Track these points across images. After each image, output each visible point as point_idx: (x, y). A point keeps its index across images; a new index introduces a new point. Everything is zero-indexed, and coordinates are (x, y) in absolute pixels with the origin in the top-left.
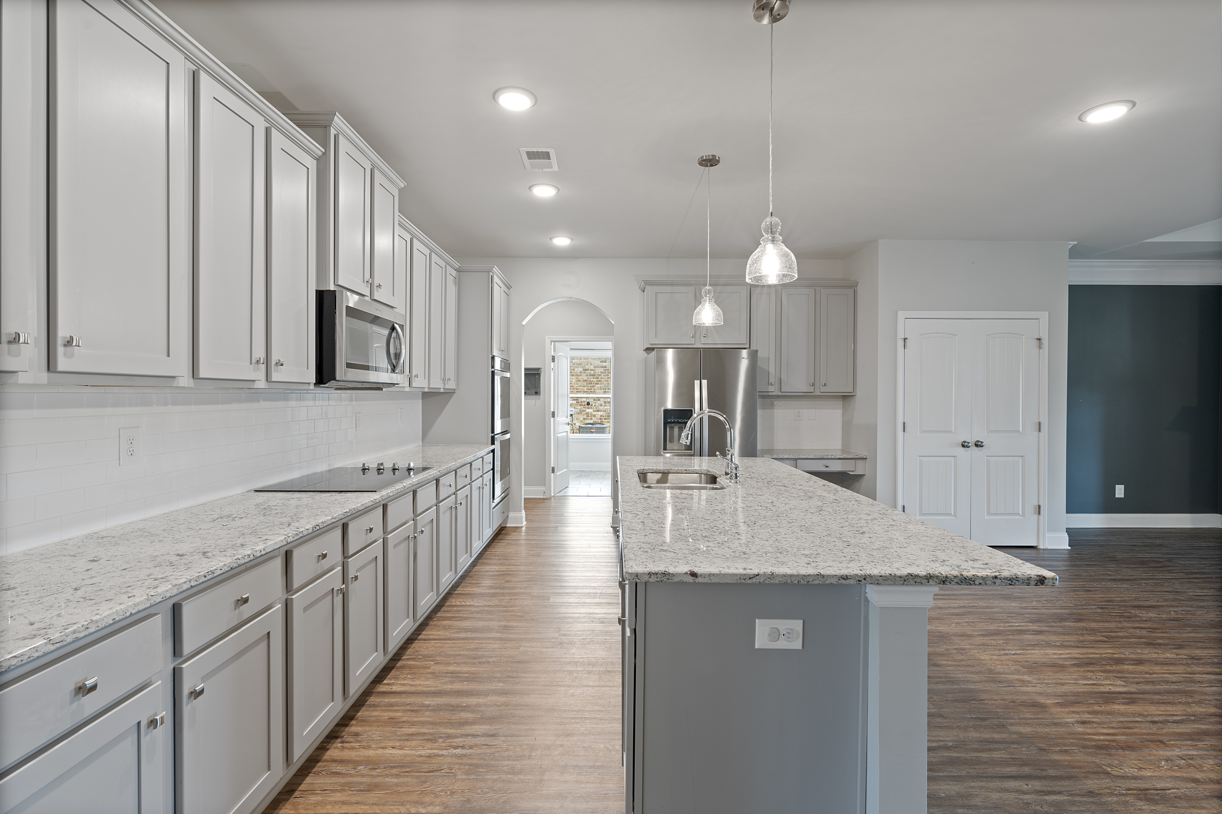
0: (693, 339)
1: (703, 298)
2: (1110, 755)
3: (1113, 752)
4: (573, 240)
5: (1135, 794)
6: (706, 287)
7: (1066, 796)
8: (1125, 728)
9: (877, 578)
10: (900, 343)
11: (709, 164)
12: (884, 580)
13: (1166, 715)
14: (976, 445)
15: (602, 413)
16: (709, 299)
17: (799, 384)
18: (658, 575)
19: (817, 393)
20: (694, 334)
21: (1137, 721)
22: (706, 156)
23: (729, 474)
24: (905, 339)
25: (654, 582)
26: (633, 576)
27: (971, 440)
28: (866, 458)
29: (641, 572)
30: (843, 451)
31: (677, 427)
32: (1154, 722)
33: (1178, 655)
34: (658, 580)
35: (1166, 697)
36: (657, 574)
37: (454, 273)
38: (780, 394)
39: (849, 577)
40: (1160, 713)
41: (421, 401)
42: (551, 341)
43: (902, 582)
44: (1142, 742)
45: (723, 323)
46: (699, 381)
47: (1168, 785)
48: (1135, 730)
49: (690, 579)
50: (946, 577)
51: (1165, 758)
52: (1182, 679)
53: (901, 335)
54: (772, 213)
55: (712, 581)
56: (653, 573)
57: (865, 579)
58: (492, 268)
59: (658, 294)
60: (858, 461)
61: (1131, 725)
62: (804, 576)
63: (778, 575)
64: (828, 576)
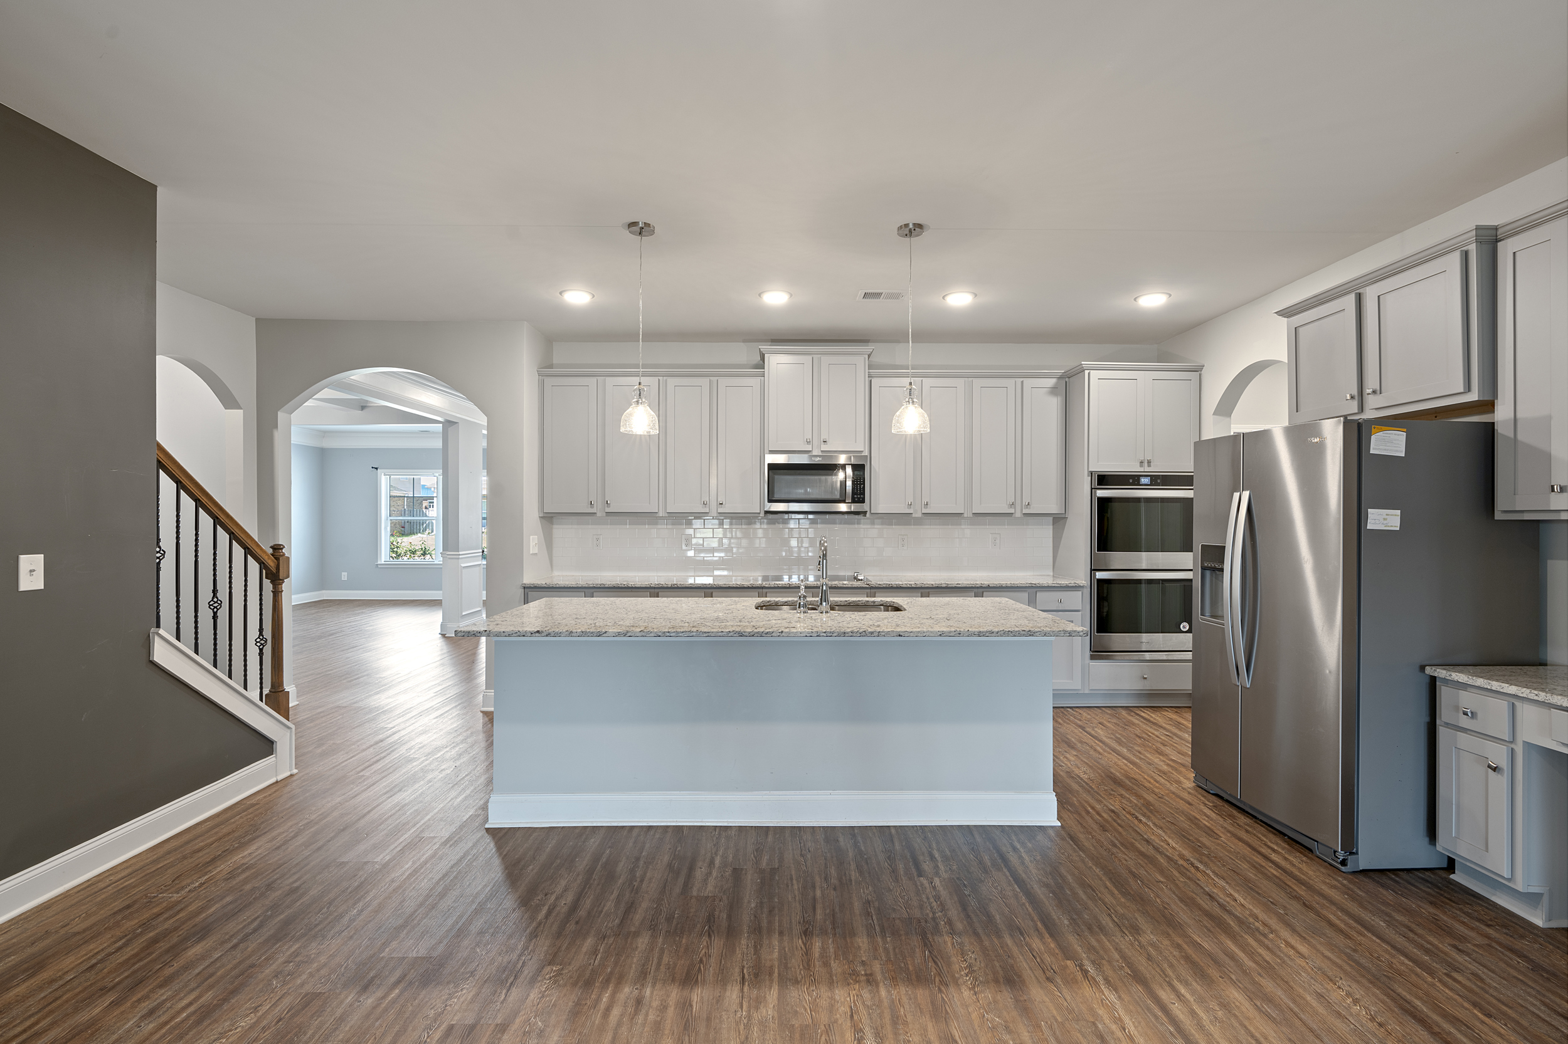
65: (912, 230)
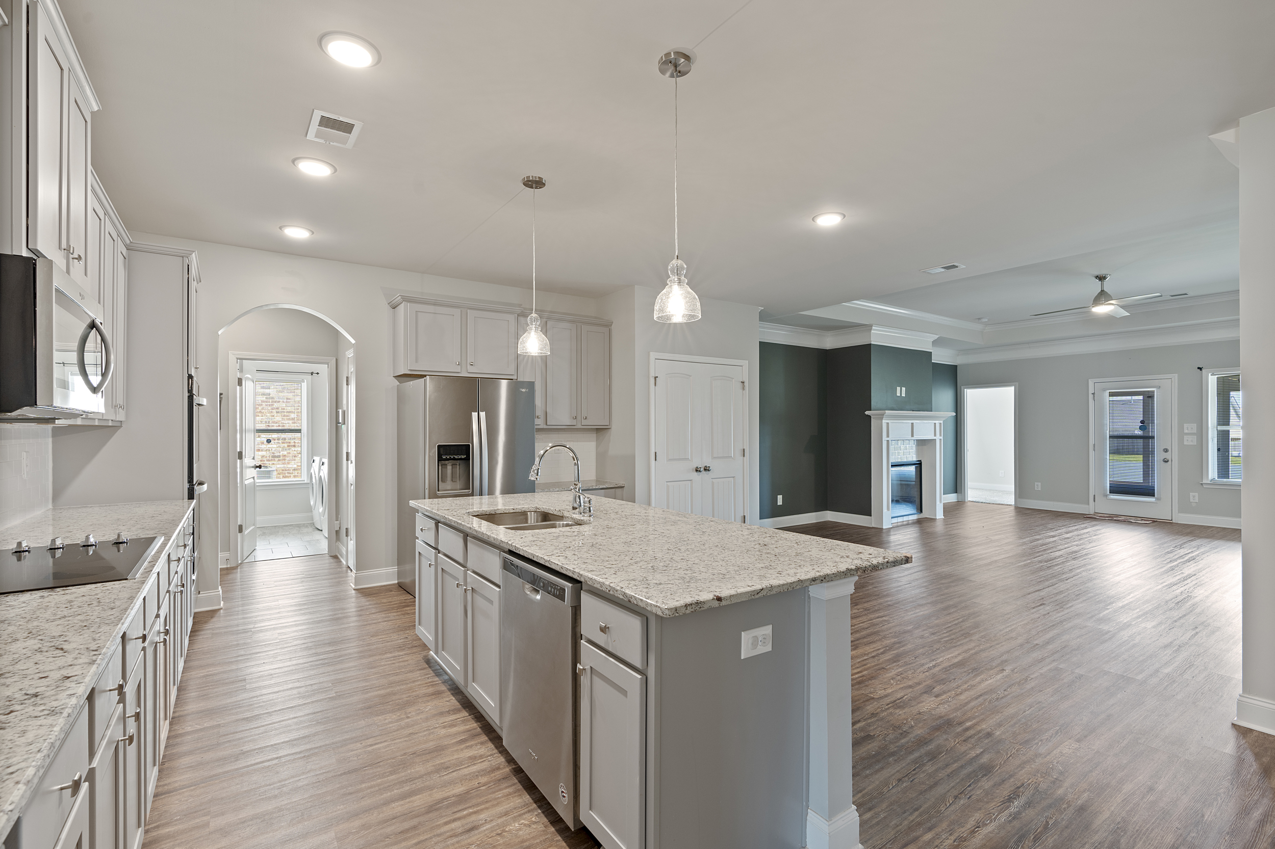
0: (459, 367)
1: (529, 326)
2: (867, 686)
3: (867, 683)
4: (313, 233)
5: (892, 707)
6: (532, 315)
7: (864, 722)
8: (863, 666)
9: (831, 576)
10: (652, 381)
11: (534, 186)
12: (835, 577)
13: (876, 650)
14: (705, 470)
15: (264, 453)
16: (535, 327)
17: (562, 417)
18: (693, 605)
19: (579, 426)
20: (460, 361)
21: (866, 659)
22: (532, 176)
23: (577, 508)
24: (656, 378)
25: (689, 613)
26: (673, 611)
27: (701, 465)
28: (623, 487)
29: (679, 605)
30: (598, 481)
31: (451, 464)
32: (873, 657)
33: (858, 609)
34: (692, 610)
35: (869, 639)
36: (691, 604)
37: (124, 251)
38: (545, 427)
39: (816, 579)
40: (873, 650)
41: (50, 440)
42: (237, 359)
43: (844, 576)
44: (876, 672)
45: (549, 353)
46: (477, 413)
47: (902, 694)
48: (868, 665)
49: (716, 603)
50: (866, 567)
51: (891, 678)
52: (869, 625)
53: (652, 374)
54: (677, 256)
55: (733, 602)
56: (689, 605)
57: (825, 578)
58: (191, 252)
59: (419, 313)
60: (617, 490)
61: (865, 662)
62: (791, 583)
63: (775, 586)
64: (805, 580)
65: (535, 183)
